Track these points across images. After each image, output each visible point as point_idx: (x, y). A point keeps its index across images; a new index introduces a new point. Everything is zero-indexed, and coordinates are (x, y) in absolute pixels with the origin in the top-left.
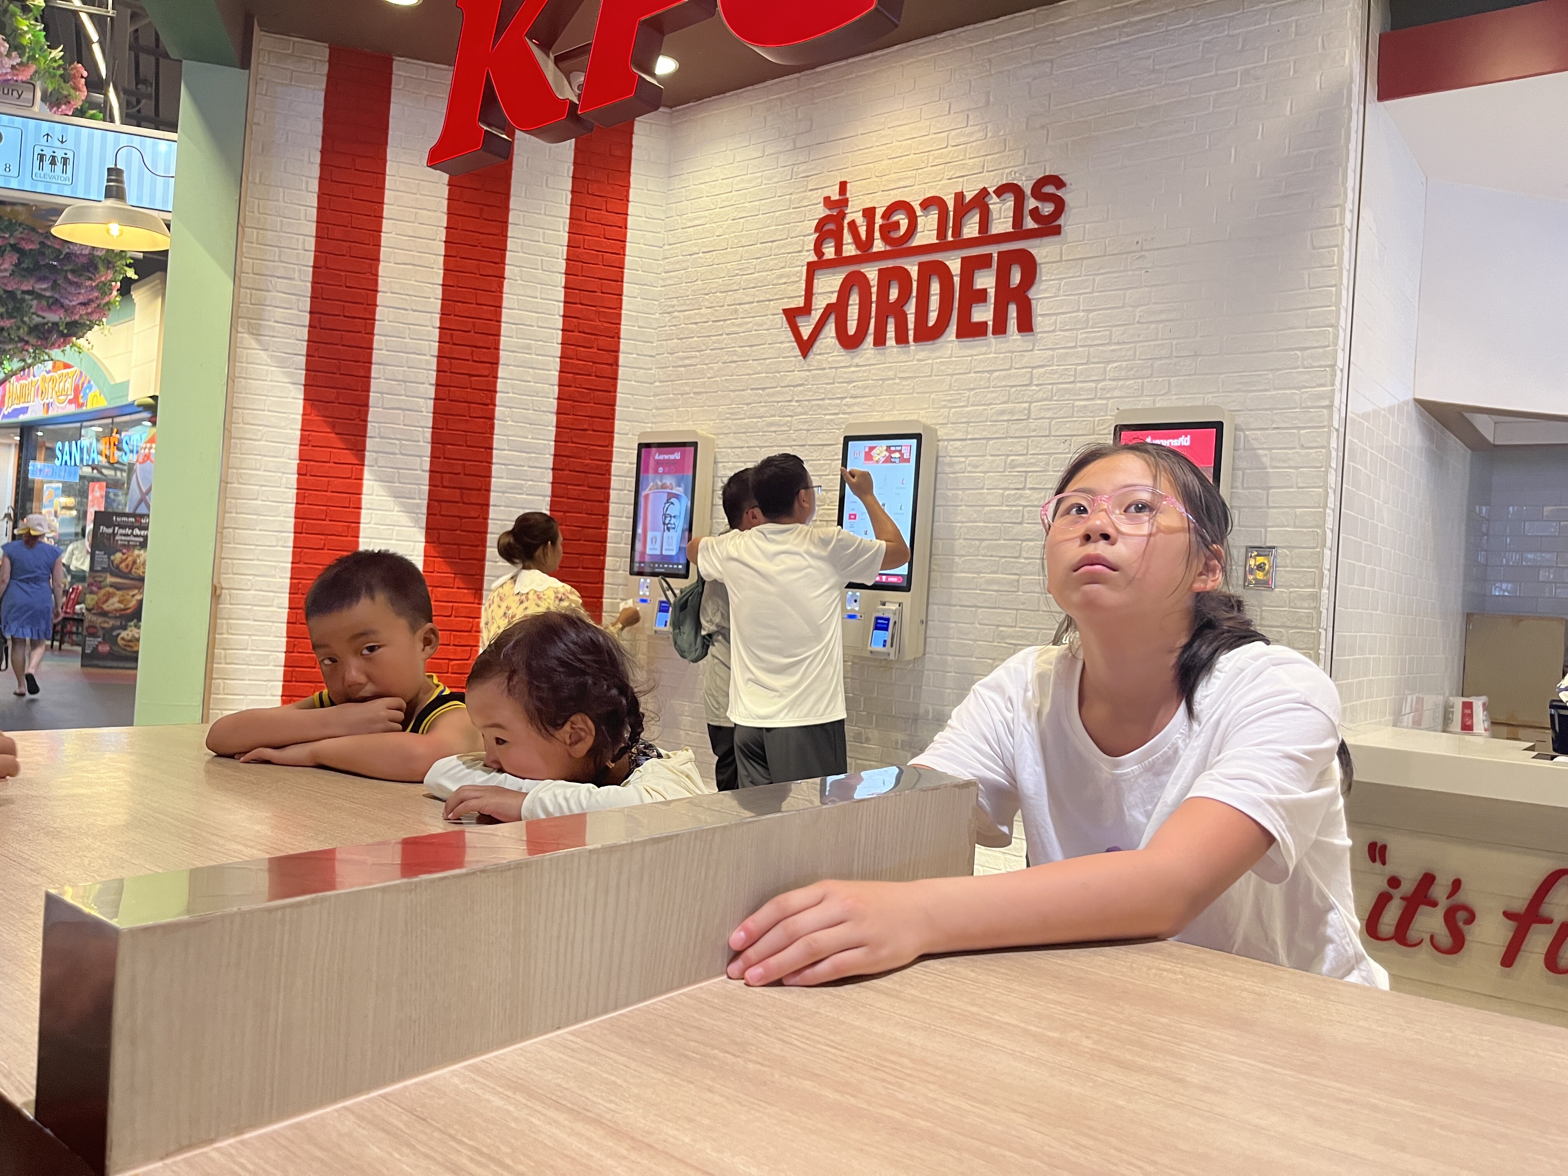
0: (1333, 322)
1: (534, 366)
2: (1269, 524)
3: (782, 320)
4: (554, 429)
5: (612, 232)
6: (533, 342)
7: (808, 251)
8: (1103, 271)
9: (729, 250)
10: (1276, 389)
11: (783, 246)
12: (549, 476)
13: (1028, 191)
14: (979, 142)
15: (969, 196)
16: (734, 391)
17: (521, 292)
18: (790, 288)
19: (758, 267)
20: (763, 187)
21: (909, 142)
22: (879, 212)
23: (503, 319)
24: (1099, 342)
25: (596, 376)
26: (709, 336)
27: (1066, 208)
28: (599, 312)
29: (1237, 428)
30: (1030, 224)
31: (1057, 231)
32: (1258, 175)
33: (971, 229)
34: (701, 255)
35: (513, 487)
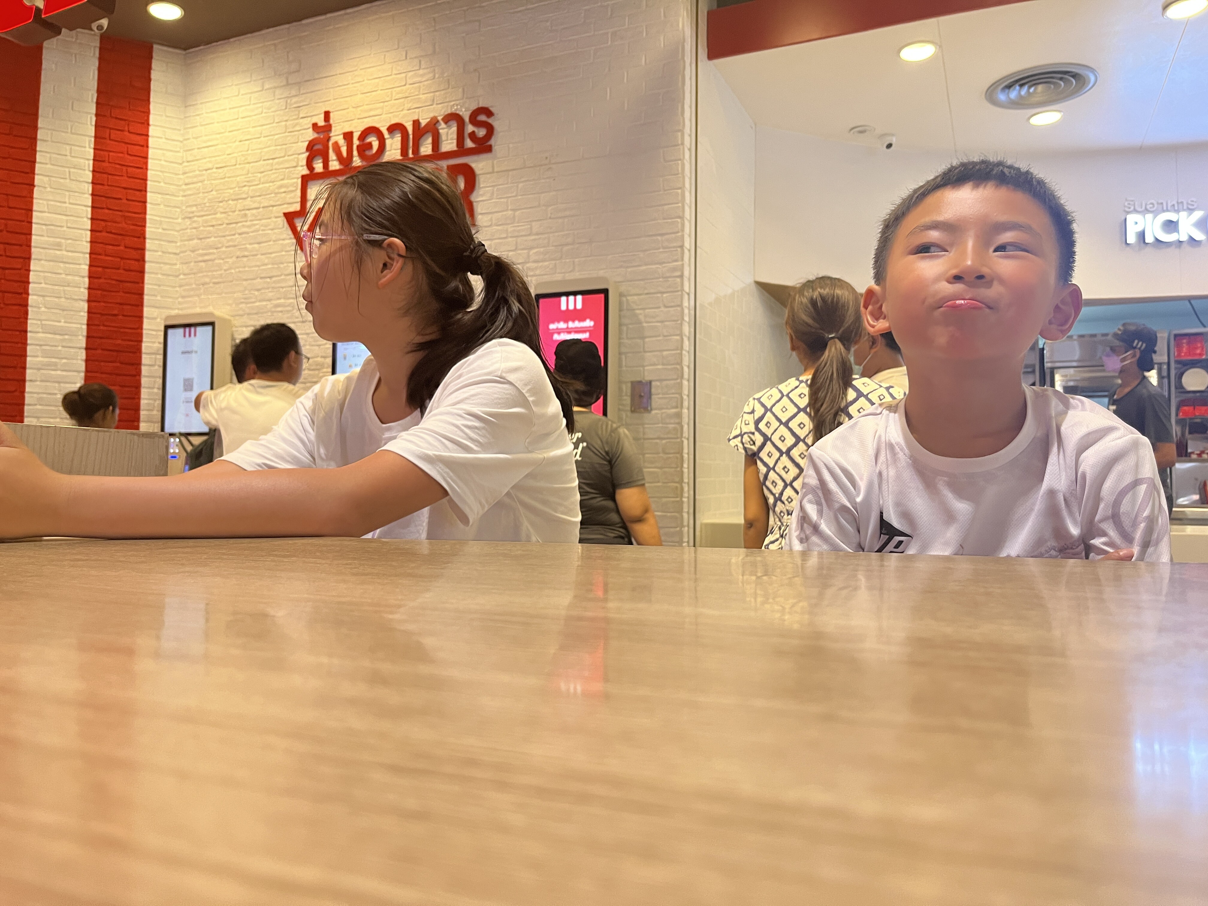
0: (681, 214)
1: (64, 260)
2: (646, 364)
3: (282, 222)
4: (86, 314)
5: (135, 149)
6: (63, 241)
7: (302, 166)
8: (523, 179)
9: (237, 166)
10: (646, 265)
11: (282, 163)
12: (83, 354)
13: (467, 119)
14: (428, 82)
15: (423, 123)
16: (246, 280)
17: (51, 198)
18: (289, 196)
19: (262, 180)
20: (264, 115)
21: (377, 80)
22: (356, 136)
23: (34, 220)
24: (523, 233)
25: (124, 270)
26: (224, 236)
27: (495, 132)
28: (125, 217)
29: (621, 295)
30: (469, 144)
31: (489, 149)
32: (626, 108)
33: (426, 149)
34: (214, 170)
35: (49, 364)
